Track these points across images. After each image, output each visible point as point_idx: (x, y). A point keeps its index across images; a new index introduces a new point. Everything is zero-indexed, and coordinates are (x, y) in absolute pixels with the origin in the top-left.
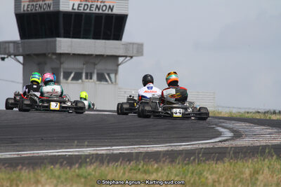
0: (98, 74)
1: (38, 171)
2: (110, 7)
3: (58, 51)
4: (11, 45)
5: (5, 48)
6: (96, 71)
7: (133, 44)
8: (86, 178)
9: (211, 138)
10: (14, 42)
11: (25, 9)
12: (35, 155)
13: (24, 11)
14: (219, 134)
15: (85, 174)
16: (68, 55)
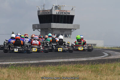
0: (65, 35)
1: (45, 67)
2: (69, 13)
3: (52, 27)
4: (37, 25)
5: (35, 27)
6: (64, 34)
7: (76, 25)
8: (60, 69)
9: (101, 56)
10: (38, 25)
12: (44, 62)
13: (41, 14)
14: (104, 55)
15: (60, 68)
16: (55, 29)
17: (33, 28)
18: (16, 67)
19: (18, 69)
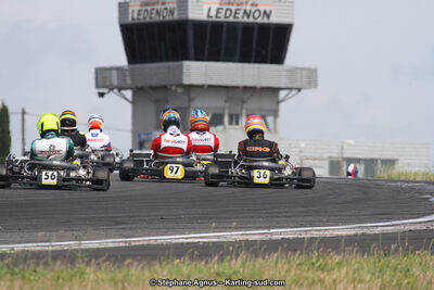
1: (156, 267)
2: (265, 12)
3: (186, 81)
4: (114, 73)
5: (105, 78)
6: (244, 112)
7: (302, 69)
10: (118, 69)
11: (135, 16)
12: (151, 242)
13: (133, 19)
16: (201, 87)
17: (97, 86)
18: (17, 270)
19: (23, 277)
